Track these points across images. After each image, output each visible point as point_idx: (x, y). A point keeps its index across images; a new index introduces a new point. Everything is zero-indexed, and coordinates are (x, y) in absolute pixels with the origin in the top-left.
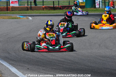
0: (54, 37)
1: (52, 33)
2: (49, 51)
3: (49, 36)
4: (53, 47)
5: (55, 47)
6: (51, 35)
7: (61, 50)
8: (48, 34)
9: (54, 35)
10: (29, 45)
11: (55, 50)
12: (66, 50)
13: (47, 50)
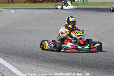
0: (82, 35)
1: (78, 31)
2: (78, 51)
3: (76, 35)
4: (82, 47)
5: (84, 47)
6: (77, 34)
7: (91, 50)
8: (74, 32)
9: (80, 34)
10: (52, 44)
11: (84, 51)
12: (96, 50)
13: (76, 51)
